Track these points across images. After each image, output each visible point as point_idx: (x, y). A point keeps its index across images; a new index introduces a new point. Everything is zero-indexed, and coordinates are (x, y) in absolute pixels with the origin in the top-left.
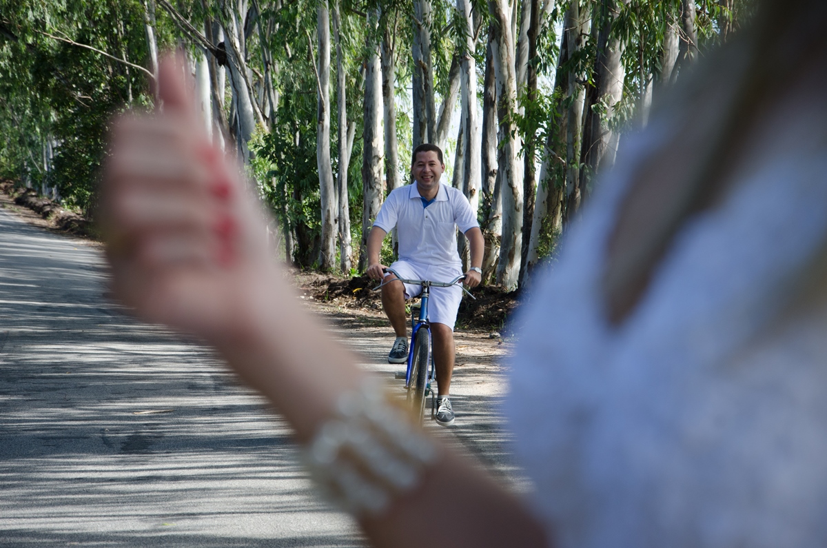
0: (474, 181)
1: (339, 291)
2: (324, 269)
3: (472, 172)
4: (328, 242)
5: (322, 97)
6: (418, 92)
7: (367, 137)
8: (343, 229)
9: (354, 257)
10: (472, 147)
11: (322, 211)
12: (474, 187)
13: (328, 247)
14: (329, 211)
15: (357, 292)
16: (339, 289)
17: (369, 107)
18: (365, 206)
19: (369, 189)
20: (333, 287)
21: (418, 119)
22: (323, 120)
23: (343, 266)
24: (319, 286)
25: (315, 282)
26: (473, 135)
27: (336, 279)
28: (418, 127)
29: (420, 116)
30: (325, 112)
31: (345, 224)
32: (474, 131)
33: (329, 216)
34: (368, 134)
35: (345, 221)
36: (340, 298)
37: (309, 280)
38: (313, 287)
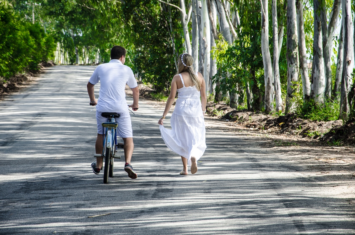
0: (350, 55)
1: (272, 124)
2: (267, 112)
3: (349, 50)
4: (269, 96)
5: (264, 13)
6: (317, 4)
7: (289, 34)
8: (276, 88)
9: (283, 104)
10: (348, 35)
11: (265, 78)
12: (350, 59)
13: (269, 99)
14: (269, 78)
15: (282, 125)
16: (272, 123)
17: (290, 16)
18: (288, 74)
19: (290, 65)
20: (269, 122)
21: (317, 21)
22: (264, 26)
23: (277, 110)
24: (261, 122)
25: (260, 120)
26: (349, 27)
27: (271, 117)
28: (317, 25)
29: (318, 19)
30: (266, 22)
31: (278, 85)
32: (350, 25)
33: (269, 81)
34: (289, 32)
35: (277, 83)
36: (272, 128)
37: (256, 119)
38: (258, 123)
